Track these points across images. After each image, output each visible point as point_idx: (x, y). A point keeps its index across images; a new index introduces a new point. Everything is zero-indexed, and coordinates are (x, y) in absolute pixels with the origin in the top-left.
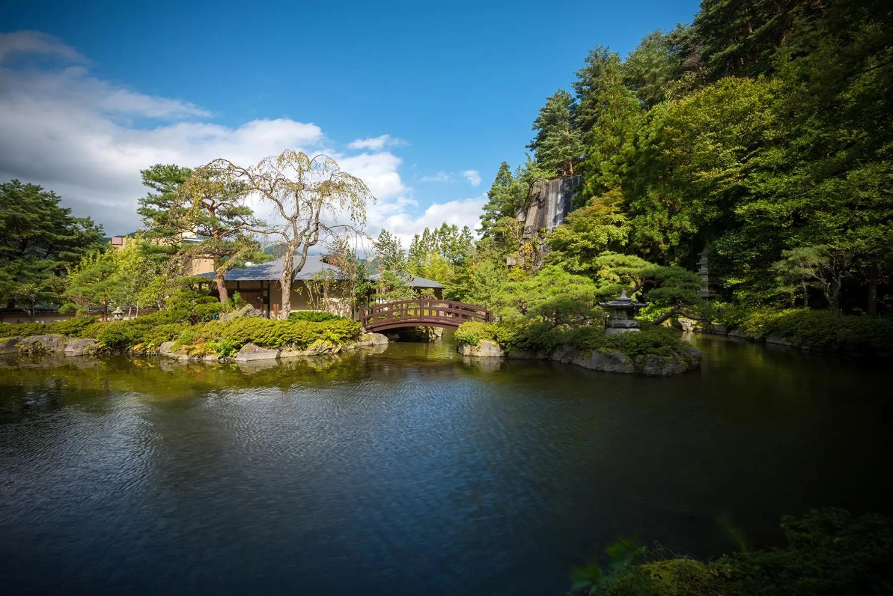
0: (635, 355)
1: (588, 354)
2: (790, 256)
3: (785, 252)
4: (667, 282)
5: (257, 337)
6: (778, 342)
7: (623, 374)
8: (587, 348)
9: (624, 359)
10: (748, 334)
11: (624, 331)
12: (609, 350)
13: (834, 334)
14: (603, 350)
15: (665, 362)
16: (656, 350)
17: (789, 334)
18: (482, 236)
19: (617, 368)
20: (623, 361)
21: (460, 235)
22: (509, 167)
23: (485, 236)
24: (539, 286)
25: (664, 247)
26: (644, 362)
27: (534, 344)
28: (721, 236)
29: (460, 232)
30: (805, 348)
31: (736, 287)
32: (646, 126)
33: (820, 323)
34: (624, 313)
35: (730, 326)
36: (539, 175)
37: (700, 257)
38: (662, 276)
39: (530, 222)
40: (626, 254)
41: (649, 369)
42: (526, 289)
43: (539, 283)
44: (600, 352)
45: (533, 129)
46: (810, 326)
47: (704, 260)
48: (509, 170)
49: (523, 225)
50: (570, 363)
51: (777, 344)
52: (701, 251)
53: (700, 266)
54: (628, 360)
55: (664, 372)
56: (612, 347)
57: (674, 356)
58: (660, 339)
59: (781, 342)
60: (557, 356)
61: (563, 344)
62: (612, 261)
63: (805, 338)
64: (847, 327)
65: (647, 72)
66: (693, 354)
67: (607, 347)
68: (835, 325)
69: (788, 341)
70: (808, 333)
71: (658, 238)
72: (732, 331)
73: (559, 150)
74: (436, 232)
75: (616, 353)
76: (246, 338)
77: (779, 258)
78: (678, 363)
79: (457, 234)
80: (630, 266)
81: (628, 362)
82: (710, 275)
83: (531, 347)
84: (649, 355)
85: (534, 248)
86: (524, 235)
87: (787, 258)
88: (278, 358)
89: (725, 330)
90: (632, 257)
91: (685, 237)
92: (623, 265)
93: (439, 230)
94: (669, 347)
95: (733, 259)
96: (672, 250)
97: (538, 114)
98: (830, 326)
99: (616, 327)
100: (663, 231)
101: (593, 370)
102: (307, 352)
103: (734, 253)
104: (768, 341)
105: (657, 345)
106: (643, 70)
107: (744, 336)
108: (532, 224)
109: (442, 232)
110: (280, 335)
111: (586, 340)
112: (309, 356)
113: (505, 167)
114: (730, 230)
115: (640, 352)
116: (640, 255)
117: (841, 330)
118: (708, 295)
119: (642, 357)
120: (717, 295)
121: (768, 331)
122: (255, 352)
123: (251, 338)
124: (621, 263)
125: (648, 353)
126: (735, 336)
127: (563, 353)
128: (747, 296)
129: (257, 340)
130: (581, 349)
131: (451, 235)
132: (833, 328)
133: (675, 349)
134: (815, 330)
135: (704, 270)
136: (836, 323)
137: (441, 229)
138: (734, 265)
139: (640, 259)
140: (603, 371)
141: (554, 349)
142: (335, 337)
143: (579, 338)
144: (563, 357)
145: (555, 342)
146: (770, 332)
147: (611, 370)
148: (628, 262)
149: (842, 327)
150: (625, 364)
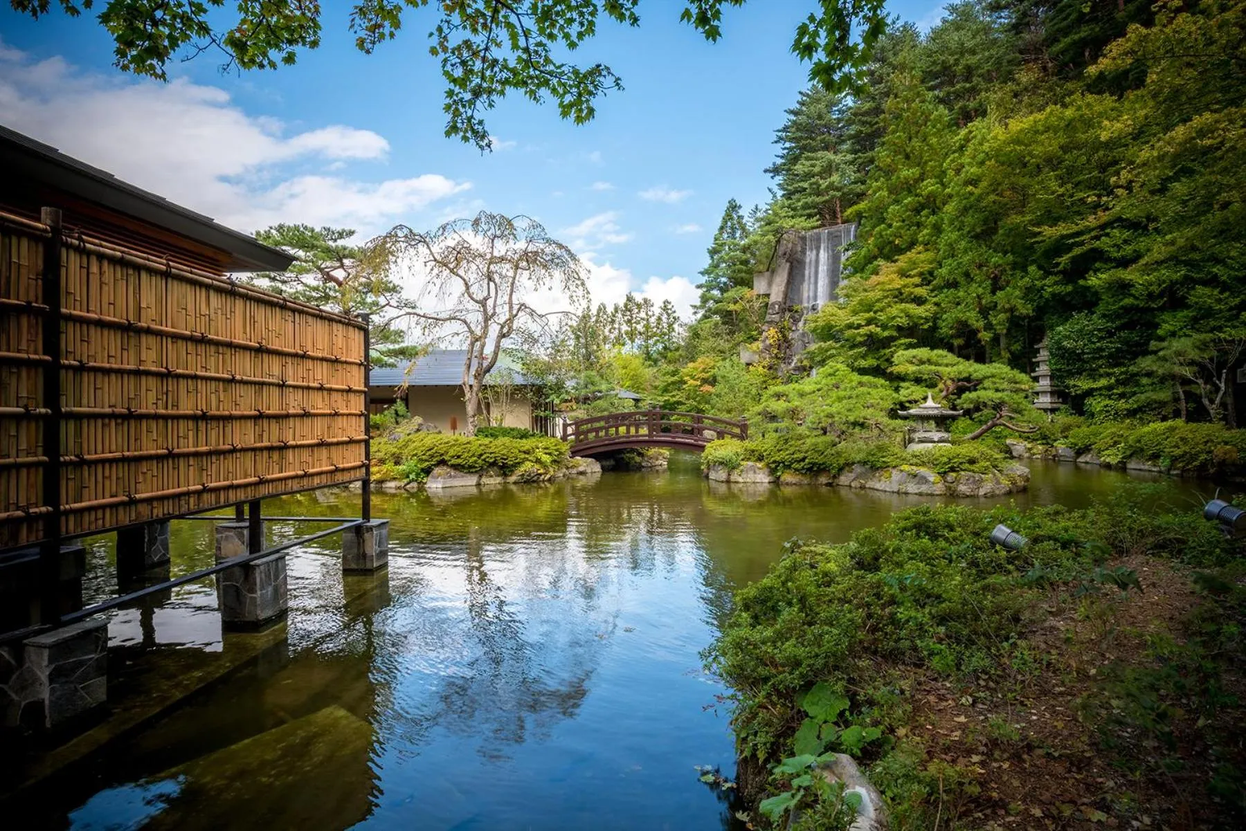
0: (945, 473)
1: (887, 475)
2: (1161, 350)
3: (1153, 345)
4: (987, 383)
5: (453, 457)
6: (1142, 467)
7: (932, 495)
8: (885, 467)
9: (932, 477)
10: (1102, 459)
11: (930, 445)
12: (914, 467)
13: (1210, 452)
14: (906, 467)
15: (982, 480)
16: (972, 467)
17: (1155, 457)
18: (699, 316)
19: (924, 488)
20: (932, 479)
21: (657, 314)
22: (740, 207)
23: (705, 317)
24: (819, 390)
25: (985, 336)
26: (957, 480)
27: (814, 464)
28: (1067, 320)
29: (656, 310)
30: (1175, 472)
31: (1089, 393)
32: (956, 155)
33: (1192, 439)
34: (932, 422)
35: (1080, 449)
36: (791, 224)
37: (1038, 351)
38: (981, 376)
39: (777, 294)
40: (932, 348)
41: (963, 488)
42: (802, 395)
43: (819, 386)
44: (902, 471)
45: (776, 142)
46: (1180, 443)
47: (1044, 355)
48: (741, 212)
49: (766, 300)
50: (862, 487)
51: (1140, 470)
52: (1040, 341)
53: (1037, 364)
54: (938, 478)
55: (982, 492)
56: (916, 465)
57: (994, 475)
58: (977, 455)
59: (1146, 467)
60: (844, 479)
61: (853, 463)
62: (914, 357)
63: (1175, 460)
64: (1226, 443)
65: (957, 62)
66: (1018, 473)
67: (911, 465)
68: (1212, 441)
69: (1155, 466)
70: (1177, 452)
71: (976, 322)
72: (1083, 456)
73: (821, 182)
74: (616, 310)
75: (923, 471)
76: (438, 459)
77: (1146, 353)
78: (998, 483)
79: (650, 313)
80: (937, 364)
81: (937, 480)
82: (1052, 377)
83: (810, 469)
84: (963, 473)
85: (784, 336)
86: (768, 316)
87: (1155, 353)
88: (478, 485)
89: (1073, 454)
90: (940, 352)
91: (1015, 322)
92: (929, 362)
93: (621, 305)
94: (988, 463)
95: (1083, 353)
96: (996, 340)
97: (785, 120)
98: (1206, 442)
99: (921, 441)
100: (984, 312)
101: (893, 492)
102: (513, 479)
103: (1085, 345)
104: (1129, 466)
105: (972, 461)
106: (951, 60)
107: (1098, 462)
108: (780, 300)
109: (627, 309)
110: (481, 455)
111: (883, 457)
112: (515, 483)
113: (733, 207)
114: (1080, 311)
115: (952, 469)
116: (951, 349)
117: (1219, 446)
118: (1049, 406)
119: (954, 474)
120: (1062, 406)
121: (1128, 453)
122: (451, 477)
123: (446, 458)
124: (925, 359)
125: (962, 470)
126: (1087, 463)
127: (852, 475)
128: (1106, 406)
129: (454, 461)
130: (878, 469)
131: (643, 315)
132: (1209, 444)
133: (995, 467)
134: (1187, 448)
135: (1043, 369)
136: (1213, 438)
137: (626, 305)
138: (1084, 362)
139: (950, 355)
140: (906, 493)
141: (841, 469)
142: (546, 459)
143: (873, 455)
144: (854, 480)
145: (842, 461)
146: (1131, 456)
147: (917, 491)
148: (934, 359)
149: (1219, 443)
150: (933, 483)
